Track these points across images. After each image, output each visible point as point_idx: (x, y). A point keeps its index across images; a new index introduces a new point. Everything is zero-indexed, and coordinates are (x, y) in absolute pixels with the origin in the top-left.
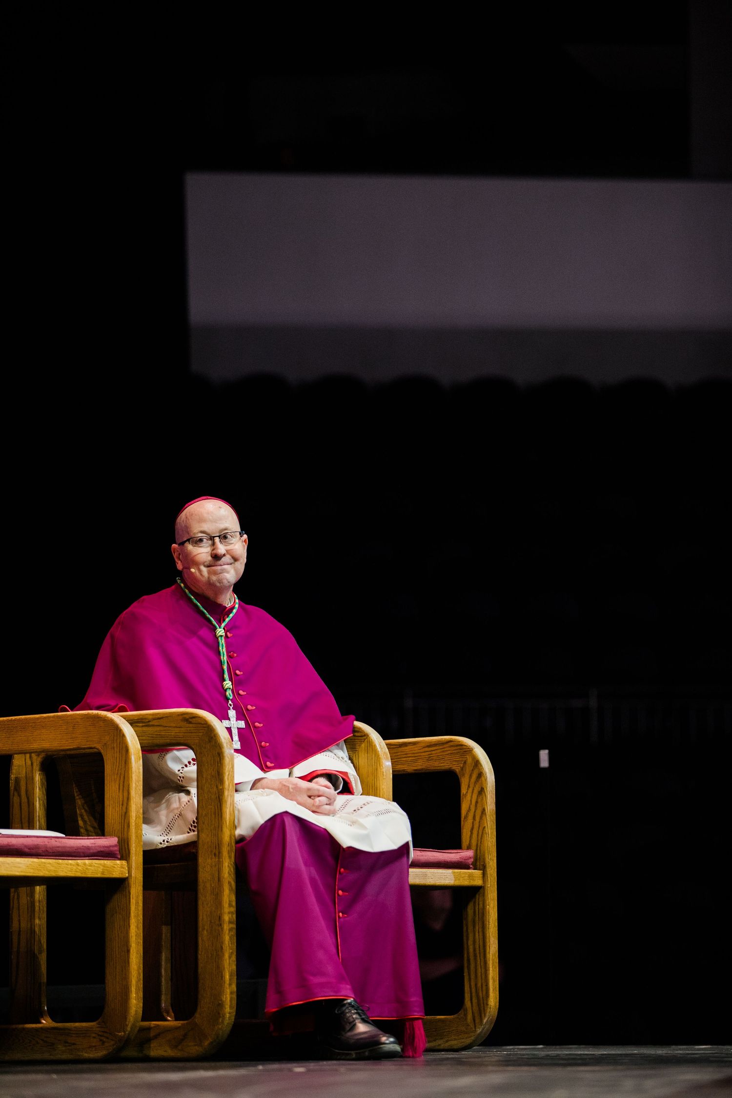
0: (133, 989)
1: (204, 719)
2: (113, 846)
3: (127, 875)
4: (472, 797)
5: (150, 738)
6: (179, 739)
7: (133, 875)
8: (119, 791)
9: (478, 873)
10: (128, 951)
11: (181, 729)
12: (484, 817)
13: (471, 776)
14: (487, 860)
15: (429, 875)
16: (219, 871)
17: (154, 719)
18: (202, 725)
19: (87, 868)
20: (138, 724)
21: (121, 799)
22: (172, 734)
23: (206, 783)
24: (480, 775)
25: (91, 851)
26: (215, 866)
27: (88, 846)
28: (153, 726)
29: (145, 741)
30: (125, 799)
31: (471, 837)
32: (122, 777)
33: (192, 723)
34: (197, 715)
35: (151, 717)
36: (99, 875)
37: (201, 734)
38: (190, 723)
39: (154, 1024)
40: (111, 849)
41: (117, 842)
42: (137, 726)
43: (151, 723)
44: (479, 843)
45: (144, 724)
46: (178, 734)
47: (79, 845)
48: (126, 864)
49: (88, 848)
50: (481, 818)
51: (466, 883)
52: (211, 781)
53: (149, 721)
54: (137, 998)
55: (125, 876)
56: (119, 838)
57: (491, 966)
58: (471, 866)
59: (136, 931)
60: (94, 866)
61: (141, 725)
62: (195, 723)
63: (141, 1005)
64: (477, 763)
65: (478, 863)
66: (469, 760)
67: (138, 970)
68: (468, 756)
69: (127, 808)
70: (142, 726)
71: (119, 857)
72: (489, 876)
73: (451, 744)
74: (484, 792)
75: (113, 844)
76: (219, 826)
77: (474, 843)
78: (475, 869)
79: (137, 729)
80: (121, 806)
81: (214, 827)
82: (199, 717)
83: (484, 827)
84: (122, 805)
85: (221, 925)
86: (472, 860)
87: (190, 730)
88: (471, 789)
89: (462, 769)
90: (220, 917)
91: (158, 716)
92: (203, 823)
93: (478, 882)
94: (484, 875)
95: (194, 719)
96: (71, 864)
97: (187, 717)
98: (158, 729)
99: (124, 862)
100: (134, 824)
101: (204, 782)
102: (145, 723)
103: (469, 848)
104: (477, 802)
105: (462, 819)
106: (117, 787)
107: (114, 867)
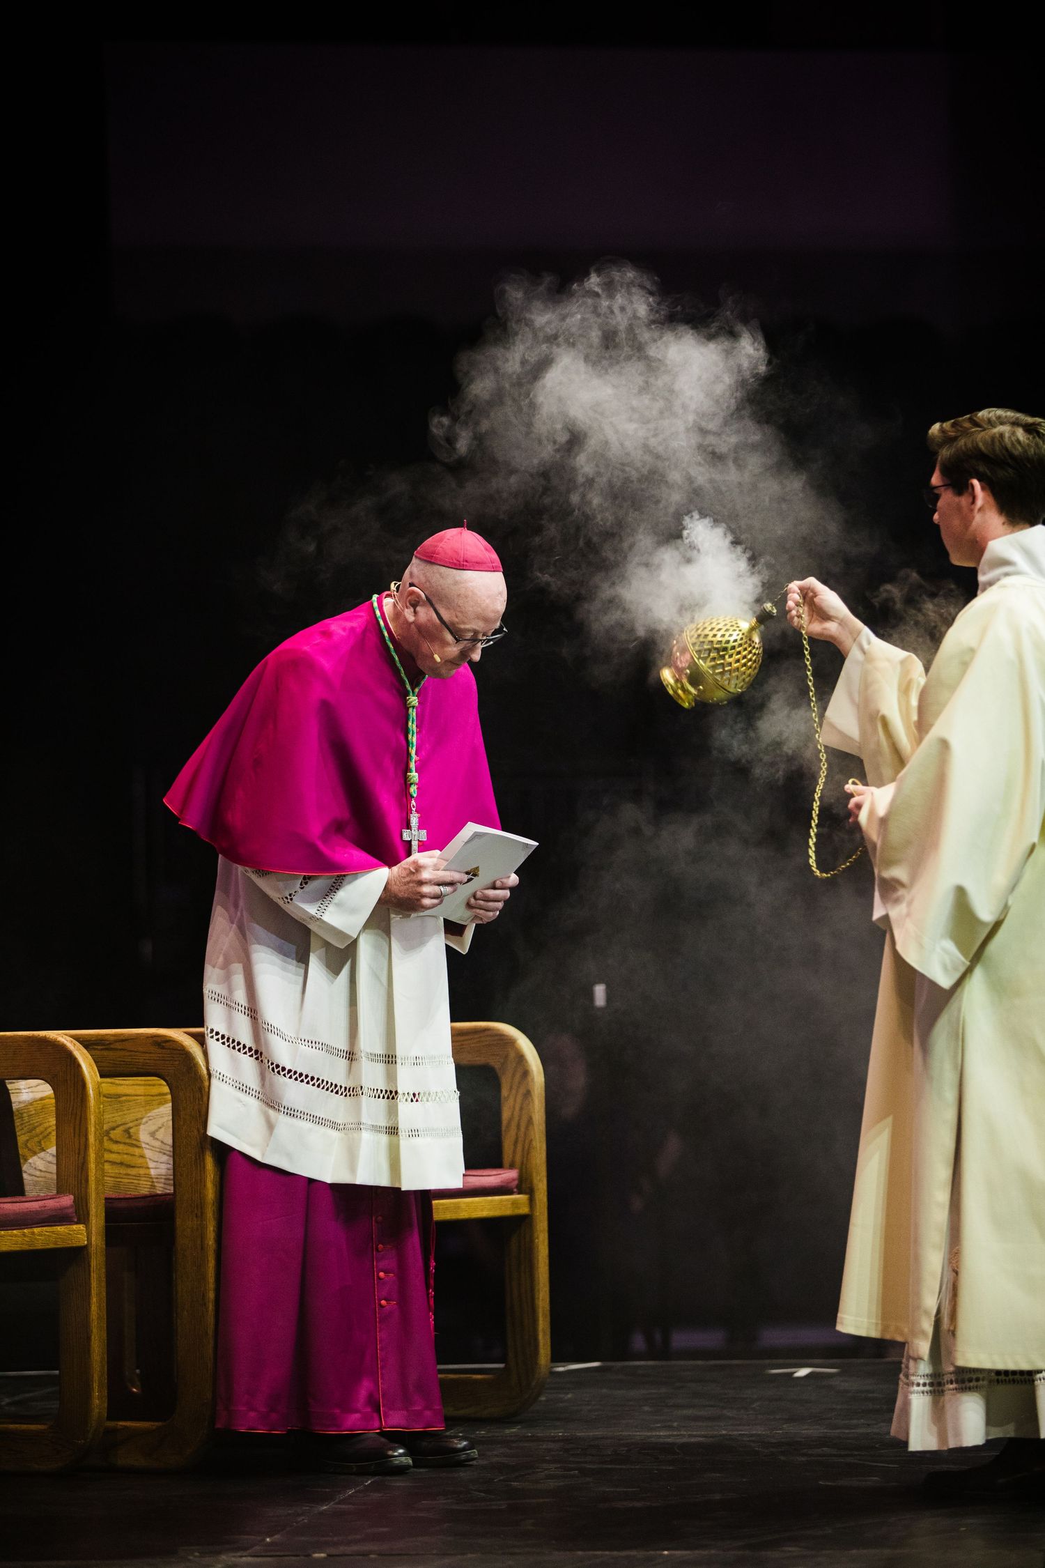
0: (96, 1386)
1: (180, 1044)
2: (67, 1208)
3: (86, 1242)
4: (515, 1101)
5: (111, 1065)
6: (148, 1067)
7: (93, 1243)
8: (74, 1136)
9: (522, 1198)
10: (89, 1339)
11: (151, 1055)
12: (530, 1128)
13: (514, 1075)
14: (535, 1181)
15: (463, 1206)
16: (202, 1237)
17: (116, 1041)
18: (178, 1052)
19: (35, 1239)
20: (96, 1047)
21: (77, 1146)
22: (141, 1061)
23: (184, 1124)
24: (526, 1073)
25: (42, 1217)
26: (197, 1229)
27: (37, 1211)
28: (116, 1049)
29: (106, 1068)
30: (82, 1147)
31: (514, 1152)
32: (78, 1118)
33: (166, 1049)
34: (171, 1039)
35: (112, 1038)
36: (52, 1246)
37: (177, 1063)
38: (163, 1048)
39: (121, 1425)
40: (66, 1211)
41: (72, 1201)
42: (95, 1049)
43: (112, 1046)
44: (525, 1159)
45: (104, 1047)
46: (148, 1061)
47: (25, 1210)
48: (85, 1229)
49: (37, 1212)
50: (527, 1128)
51: (508, 1212)
52: (191, 1122)
53: (110, 1044)
54: (100, 1398)
55: (83, 1245)
56: (74, 1195)
57: (540, 1315)
58: (515, 1190)
59: (98, 1314)
60: (45, 1235)
61: (99, 1047)
62: (170, 1049)
63: (106, 1405)
64: (521, 1058)
65: (524, 1185)
66: (512, 1055)
67: (101, 1362)
68: (510, 1049)
69: (84, 1158)
70: (102, 1049)
71: (76, 1220)
72: (537, 1202)
73: (489, 1033)
74: (531, 1096)
75: (68, 1205)
76: (201, 1180)
77: (518, 1159)
78: (519, 1193)
79: (94, 1052)
80: (77, 1155)
81: (195, 1180)
82: (174, 1041)
83: (531, 1140)
84: (79, 1154)
85: (205, 1304)
86: (516, 1182)
87: (163, 1057)
88: (514, 1092)
89: (503, 1064)
90: (203, 1294)
91: (122, 1038)
92: (181, 1175)
93: (524, 1210)
94: (532, 1201)
95: (167, 1044)
96: (16, 1236)
97: (159, 1040)
98: (122, 1053)
99: (82, 1227)
100: (93, 1178)
101: (182, 1123)
102: (104, 1045)
103: (512, 1167)
104: (521, 1109)
105: (503, 1128)
106: (72, 1131)
107: (70, 1234)
